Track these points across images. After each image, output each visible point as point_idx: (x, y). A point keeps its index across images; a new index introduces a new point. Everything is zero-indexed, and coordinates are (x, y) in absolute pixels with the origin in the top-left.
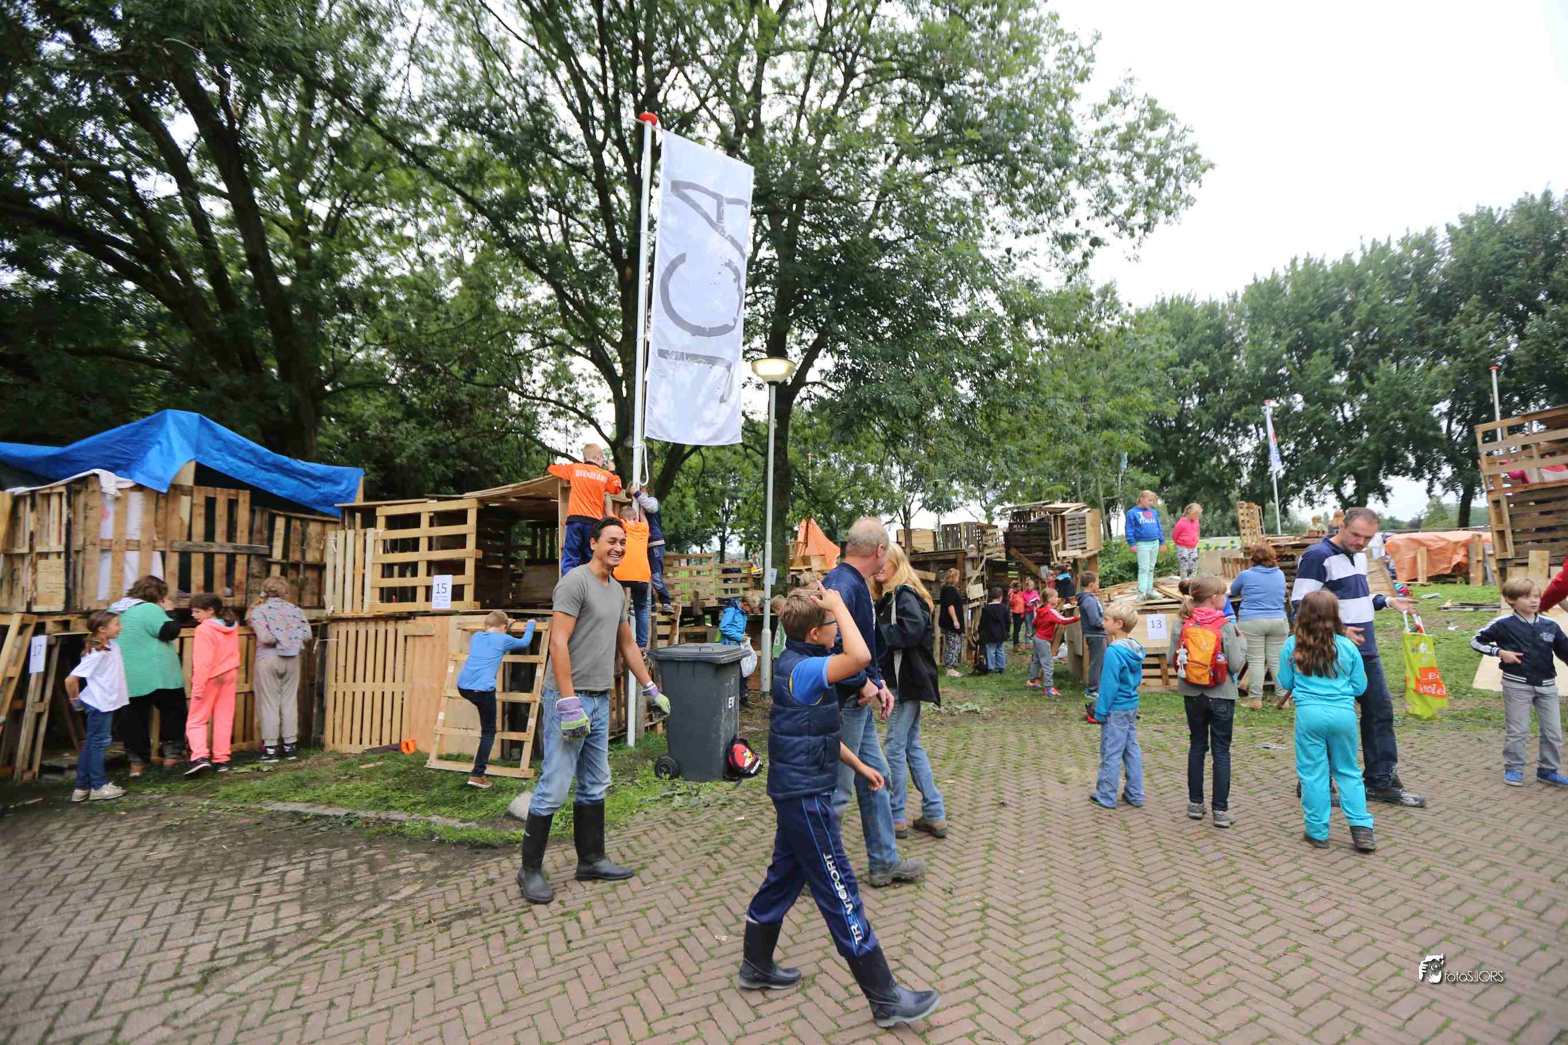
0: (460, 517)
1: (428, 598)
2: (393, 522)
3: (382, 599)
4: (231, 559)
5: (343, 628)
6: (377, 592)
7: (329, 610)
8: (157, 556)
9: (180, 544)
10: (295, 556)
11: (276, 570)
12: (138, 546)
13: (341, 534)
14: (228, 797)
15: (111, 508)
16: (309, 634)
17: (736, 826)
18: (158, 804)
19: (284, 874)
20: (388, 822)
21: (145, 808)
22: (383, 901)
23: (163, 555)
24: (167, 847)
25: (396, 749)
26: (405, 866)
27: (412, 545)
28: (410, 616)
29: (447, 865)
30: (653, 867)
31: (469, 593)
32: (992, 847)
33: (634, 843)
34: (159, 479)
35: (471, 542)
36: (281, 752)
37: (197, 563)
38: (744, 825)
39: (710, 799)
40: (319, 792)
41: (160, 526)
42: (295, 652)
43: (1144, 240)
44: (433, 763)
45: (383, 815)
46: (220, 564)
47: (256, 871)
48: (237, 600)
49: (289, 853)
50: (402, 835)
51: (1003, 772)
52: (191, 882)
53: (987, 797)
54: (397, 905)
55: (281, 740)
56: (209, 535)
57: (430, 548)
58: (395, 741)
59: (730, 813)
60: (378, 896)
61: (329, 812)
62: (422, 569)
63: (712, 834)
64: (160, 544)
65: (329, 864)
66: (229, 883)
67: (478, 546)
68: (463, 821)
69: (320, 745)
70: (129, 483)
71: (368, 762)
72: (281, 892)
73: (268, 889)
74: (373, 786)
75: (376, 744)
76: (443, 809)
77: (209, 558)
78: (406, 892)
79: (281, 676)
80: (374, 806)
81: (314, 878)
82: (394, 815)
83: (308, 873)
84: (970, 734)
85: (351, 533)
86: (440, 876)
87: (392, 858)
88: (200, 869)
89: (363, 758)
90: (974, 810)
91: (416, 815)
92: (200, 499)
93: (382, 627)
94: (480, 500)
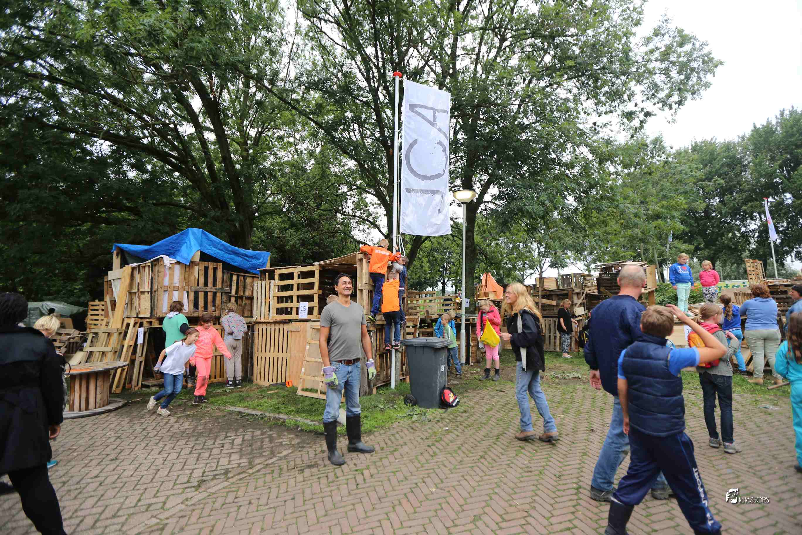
0: (311, 274)
1: (297, 313)
2: (282, 277)
3: (277, 313)
4: (215, 294)
5: (261, 327)
6: (275, 310)
7: (255, 318)
8: (185, 293)
9: (195, 288)
10: (241, 293)
11: (233, 300)
12: (178, 289)
13: (260, 282)
14: (212, 403)
15: (168, 272)
16: (246, 329)
17: (444, 433)
18: (185, 404)
19: (234, 440)
20: (279, 419)
21: (180, 405)
22: (274, 456)
23: (188, 292)
24: (188, 424)
25: (283, 384)
26: (285, 441)
27: (290, 288)
28: (289, 321)
29: (303, 442)
30: (401, 450)
31: (316, 311)
32: (585, 454)
33: (392, 438)
34: (186, 259)
35: (317, 286)
36: (235, 384)
37: (201, 295)
38: (448, 432)
39: (431, 417)
40: (250, 403)
41: (186, 280)
42: (240, 338)
43: (679, 111)
44: (300, 392)
45: (277, 416)
46: (210, 296)
47: (222, 437)
48: (217, 313)
49: (236, 430)
50: (285, 426)
51: (593, 413)
52: (196, 440)
53: (583, 426)
54: (281, 459)
55: (235, 378)
56: (206, 284)
57: (298, 289)
58: (283, 381)
59: (442, 425)
60: (273, 454)
61: (254, 412)
62: (295, 299)
63: (431, 436)
64: (187, 288)
65: (253, 437)
66: (211, 442)
67: (320, 288)
68: (312, 421)
69: (251, 381)
70: (174, 261)
71: (271, 390)
72: (232, 448)
73: (227, 446)
74: (273, 402)
75: (275, 382)
76: (303, 415)
77: (206, 294)
78: (285, 453)
79: (235, 348)
80: (273, 411)
81: (246, 443)
82: (282, 416)
83: (243, 440)
84: (575, 390)
85: (264, 282)
86: (300, 447)
87: (280, 436)
88: (200, 435)
89: (269, 388)
90: (575, 432)
91: (291, 417)
92: (202, 268)
93: (277, 327)
94: (321, 266)
